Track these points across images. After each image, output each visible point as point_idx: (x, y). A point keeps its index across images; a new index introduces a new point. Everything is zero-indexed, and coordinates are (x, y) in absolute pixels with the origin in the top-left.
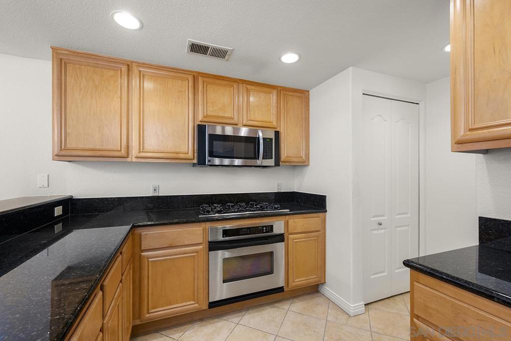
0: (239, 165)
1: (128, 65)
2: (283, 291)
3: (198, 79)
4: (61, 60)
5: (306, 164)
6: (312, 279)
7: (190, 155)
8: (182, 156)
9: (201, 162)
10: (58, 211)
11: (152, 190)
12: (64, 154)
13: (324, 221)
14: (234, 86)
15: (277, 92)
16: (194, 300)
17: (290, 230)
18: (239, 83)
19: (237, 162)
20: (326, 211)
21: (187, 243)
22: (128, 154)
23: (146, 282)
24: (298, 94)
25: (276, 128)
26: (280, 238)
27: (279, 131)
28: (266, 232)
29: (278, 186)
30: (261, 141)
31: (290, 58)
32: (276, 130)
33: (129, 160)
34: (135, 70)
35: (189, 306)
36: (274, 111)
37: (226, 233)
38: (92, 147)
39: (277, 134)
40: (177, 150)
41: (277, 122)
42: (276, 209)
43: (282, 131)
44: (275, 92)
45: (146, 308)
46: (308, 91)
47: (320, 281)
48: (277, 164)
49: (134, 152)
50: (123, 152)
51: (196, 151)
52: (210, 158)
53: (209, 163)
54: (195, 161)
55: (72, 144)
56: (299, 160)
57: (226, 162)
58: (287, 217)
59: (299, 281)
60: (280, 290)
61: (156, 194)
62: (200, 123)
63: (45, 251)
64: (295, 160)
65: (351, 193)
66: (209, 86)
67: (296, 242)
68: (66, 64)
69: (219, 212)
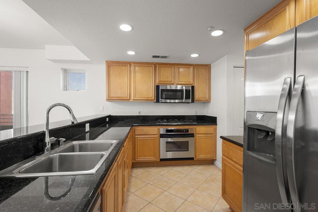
0: (178, 102)
1: (130, 64)
2: (193, 159)
3: (156, 66)
4: (109, 65)
5: (209, 101)
6: (209, 156)
7: (153, 98)
8: (150, 99)
9: (158, 101)
10: (107, 119)
11: (138, 113)
12: (110, 99)
13: (216, 130)
14: (172, 67)
15: (193, 67)
16: (154, 157)
17: (197, 133)
18: (174, 65)
19: (177, 101)
20: (217, 125)
21: (151, 134)
22: (130, 98)
23: (137, 146)
24: (204, 67)
25: (192, 84)
26: (192, 135)
27: (194, 86)
28: (185, 132)
29: (196, 112)
30: (184, 91)
31: (194, 55)
32: (192, 85)
33: (130, 101)
34: (132, 65)
35: (152, 159)
36: (191, 76)
37: (168, 131)
38: (118, 96)
39: (193, 87)
40: (148, 96)
41: (193, 82)
42: (191, 122)
43: (196, 85)
44: (192, 67)
45: (137, 156)
46: (210, 65)
47: (213, 158)
48: (193, 101)
49: (132, 98)
50: (128, 98)
51: (155, 97)
52: (161, 100)
53: (161, 102)
54: (155, 101)
55: (112, 95)
56: (205, 99)
57: (172, 101)
58: (196, 126)
59: (202, 156)
60: (192, 159)
61: (140, 115)
62: (157, 85)
63: (102, 134)
64: (203, 99)
65: (226, 116)
66: (161, 68)
67: (200, 138)
68: (110, 66)
69: (165, 122)
